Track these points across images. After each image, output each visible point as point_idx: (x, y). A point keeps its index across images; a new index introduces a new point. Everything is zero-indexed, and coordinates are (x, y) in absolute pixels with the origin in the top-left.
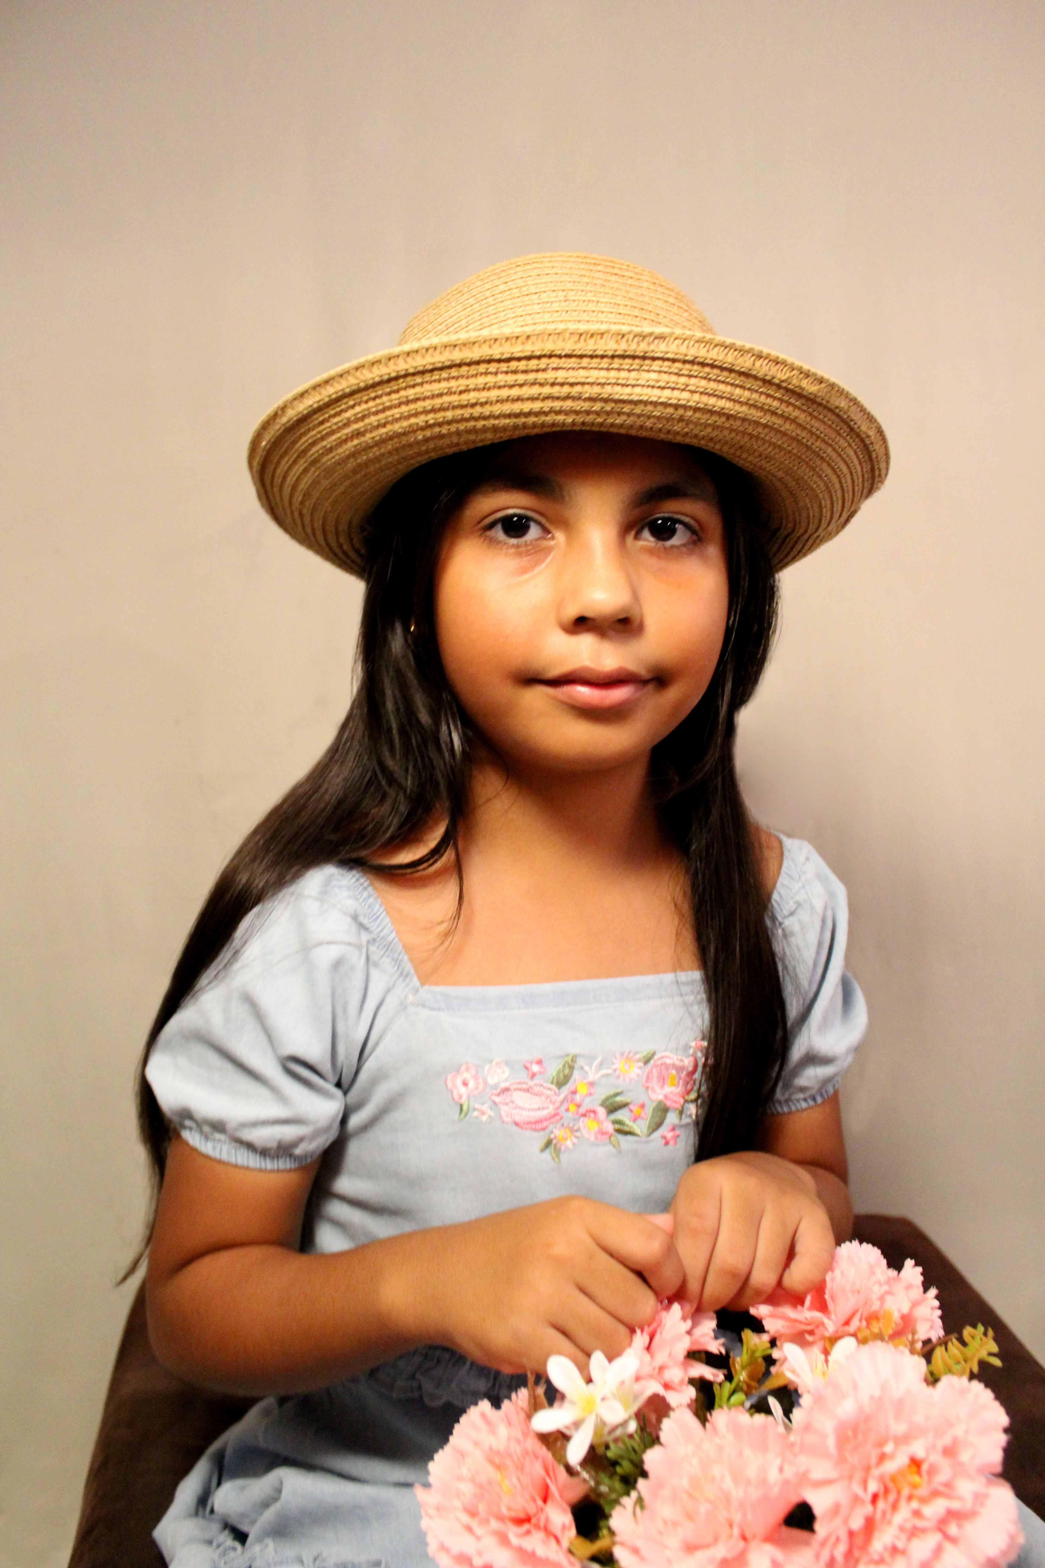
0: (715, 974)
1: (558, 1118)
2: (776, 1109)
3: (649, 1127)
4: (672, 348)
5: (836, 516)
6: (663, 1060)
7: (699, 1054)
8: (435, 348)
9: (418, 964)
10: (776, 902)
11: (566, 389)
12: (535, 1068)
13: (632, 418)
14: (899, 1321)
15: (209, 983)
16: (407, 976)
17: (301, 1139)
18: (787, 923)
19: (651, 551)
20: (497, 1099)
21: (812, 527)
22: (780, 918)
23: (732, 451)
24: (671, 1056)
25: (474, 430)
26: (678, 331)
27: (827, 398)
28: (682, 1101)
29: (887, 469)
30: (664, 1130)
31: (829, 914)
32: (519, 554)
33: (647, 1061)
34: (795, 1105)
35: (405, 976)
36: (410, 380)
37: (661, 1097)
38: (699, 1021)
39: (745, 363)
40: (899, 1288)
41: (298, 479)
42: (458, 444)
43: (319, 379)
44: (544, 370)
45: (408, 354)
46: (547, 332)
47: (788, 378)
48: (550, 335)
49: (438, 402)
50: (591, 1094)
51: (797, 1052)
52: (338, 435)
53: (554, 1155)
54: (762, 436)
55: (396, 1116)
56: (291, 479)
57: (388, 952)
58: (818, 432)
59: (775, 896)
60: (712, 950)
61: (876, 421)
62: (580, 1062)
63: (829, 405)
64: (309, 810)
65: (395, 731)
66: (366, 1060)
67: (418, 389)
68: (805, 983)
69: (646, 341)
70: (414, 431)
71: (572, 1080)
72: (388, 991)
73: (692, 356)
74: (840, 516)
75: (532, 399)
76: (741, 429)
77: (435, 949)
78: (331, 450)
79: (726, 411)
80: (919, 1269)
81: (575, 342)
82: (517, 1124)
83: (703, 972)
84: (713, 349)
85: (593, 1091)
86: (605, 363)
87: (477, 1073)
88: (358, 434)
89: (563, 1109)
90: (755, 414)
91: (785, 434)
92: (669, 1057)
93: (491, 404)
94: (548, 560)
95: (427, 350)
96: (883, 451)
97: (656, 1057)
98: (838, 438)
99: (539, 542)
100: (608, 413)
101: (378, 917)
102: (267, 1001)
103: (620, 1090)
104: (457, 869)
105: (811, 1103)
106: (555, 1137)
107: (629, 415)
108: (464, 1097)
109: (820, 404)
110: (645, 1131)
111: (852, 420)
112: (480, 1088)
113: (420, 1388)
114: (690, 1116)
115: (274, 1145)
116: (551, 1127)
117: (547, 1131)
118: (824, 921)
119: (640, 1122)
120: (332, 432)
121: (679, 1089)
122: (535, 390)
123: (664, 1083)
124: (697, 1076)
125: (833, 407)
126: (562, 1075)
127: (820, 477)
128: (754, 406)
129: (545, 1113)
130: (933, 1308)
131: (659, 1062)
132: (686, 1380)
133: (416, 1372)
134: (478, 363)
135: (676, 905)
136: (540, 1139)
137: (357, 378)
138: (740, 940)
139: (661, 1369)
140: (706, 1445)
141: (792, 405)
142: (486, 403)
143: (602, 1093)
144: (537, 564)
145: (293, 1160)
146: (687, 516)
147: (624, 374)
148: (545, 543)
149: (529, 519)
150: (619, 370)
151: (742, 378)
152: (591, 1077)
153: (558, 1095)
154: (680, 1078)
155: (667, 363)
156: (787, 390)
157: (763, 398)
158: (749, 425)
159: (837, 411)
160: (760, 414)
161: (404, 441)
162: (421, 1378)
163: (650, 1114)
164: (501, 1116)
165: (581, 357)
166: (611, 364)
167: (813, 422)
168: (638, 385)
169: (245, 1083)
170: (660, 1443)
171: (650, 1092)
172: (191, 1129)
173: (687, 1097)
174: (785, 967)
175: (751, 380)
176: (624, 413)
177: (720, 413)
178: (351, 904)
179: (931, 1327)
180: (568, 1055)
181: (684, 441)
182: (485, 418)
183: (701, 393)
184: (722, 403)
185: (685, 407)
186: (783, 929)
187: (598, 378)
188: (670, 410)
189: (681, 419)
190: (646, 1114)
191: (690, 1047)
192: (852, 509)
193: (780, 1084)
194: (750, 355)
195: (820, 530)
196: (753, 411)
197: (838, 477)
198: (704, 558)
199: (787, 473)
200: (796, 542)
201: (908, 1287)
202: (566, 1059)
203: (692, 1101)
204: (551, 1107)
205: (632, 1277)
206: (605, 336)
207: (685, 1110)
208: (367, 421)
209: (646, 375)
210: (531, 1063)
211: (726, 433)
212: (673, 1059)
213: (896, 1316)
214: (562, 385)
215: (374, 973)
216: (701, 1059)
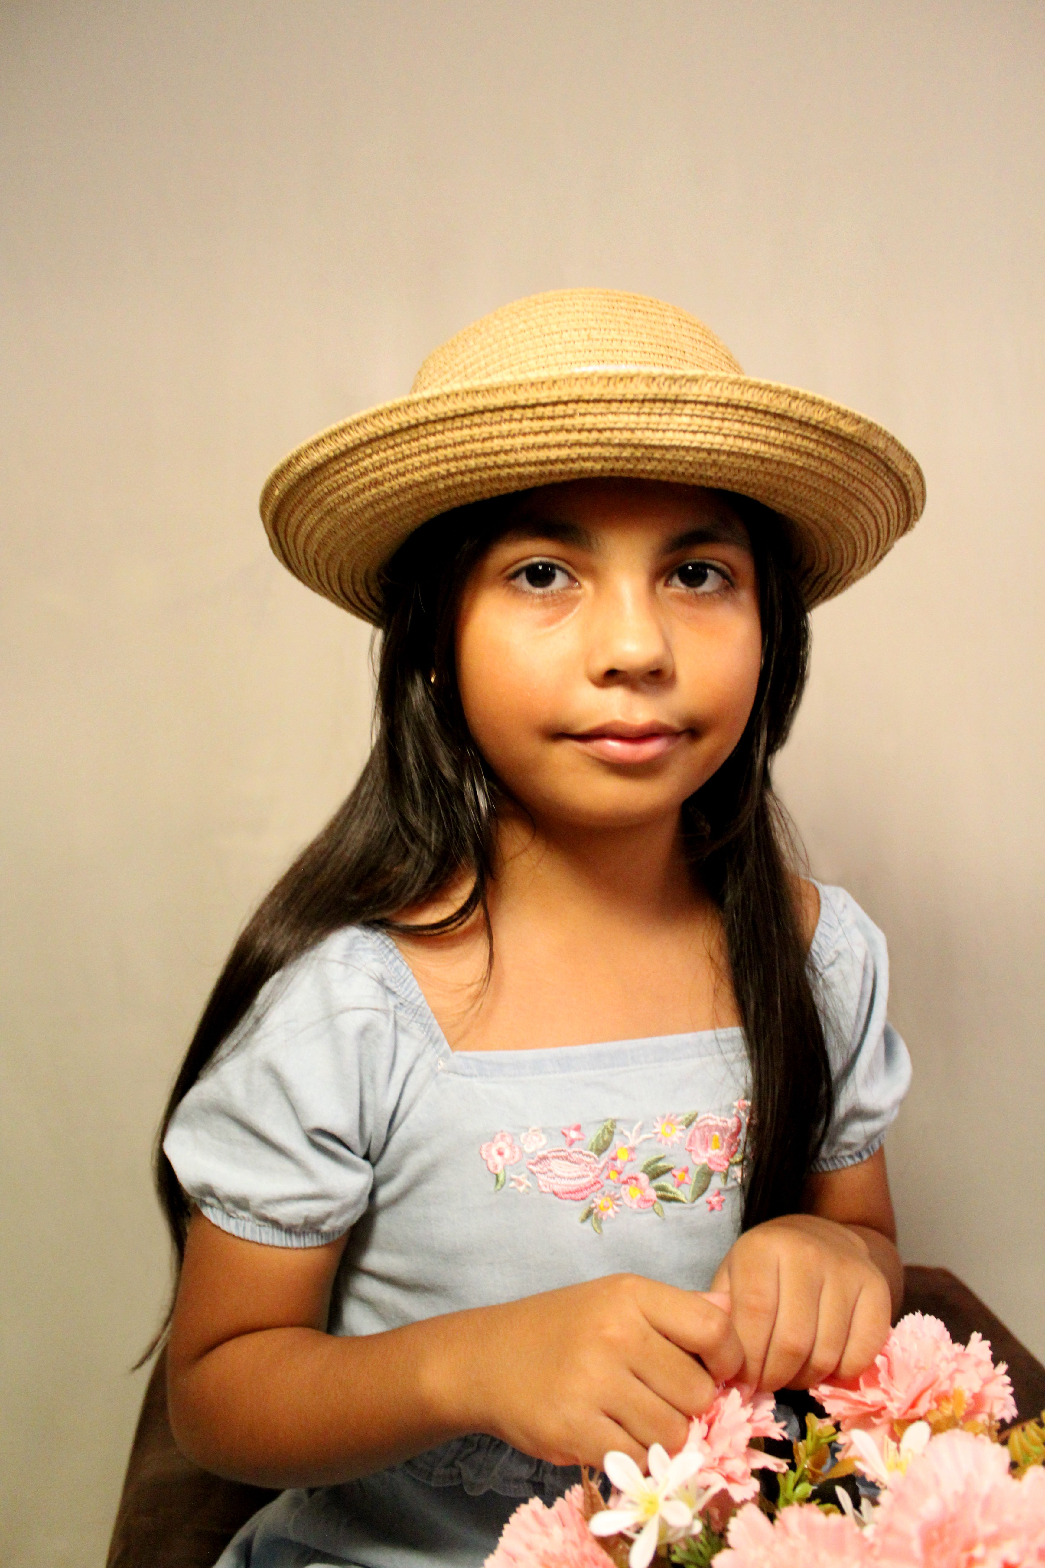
0: (756, 1031)
1: (598, 1186)
2: (821, 1167)
3: (693, 1193)
4: (703, 391)
5: (870, 556)
6: (705, 1122)
7: (743, 1114)
8: (457, 395)
9: (447, 1029)
10: (815, 952)
11: (595, 435)
12: (573, 1134)
13: (663, 464)
14: (971, 1401)
15: (228, 1054)
16: (437, 1040)
17: (329, 1215)
18: (827, 973)
19: (680, 598)
20: (534, 1169)
21: (846, 567)
22: (820, 969)
23: (767, 494)
24: (714, 1117)
25: (499, 479)
26: (712, 373)
27: (864, 438)
28: (726, 1164)
29: (923, 507)
30: (708, 1195)
31: (870, 962)
32: (545, 605)
33: (689, 1123)
34: (841, 1162)
35: (434, 1041)
36: (430, 428)
37: (705, 1161)
38: (742, 1081)
39: (781, 405)
40: (968, 1364)
41: (313, 529)
42: (481, 493)
43: (334, 427)
44: (571, 416)
45: (428, 401)
46: (574, 376)
47: (826, 419)
48: (577, 379)
49: (460, 450)
50: (632, 1161)
51: (842, 1108)
52: (355, 484)
53: (596, 1226)
54: (798, 478)
55: (427, 1189)
56: (305, 529)
57: (417, 1016)
58: (855, 474)
59: (814, 946)
60: (752, 1006)
61: (913, 459)
62: (620, 1126)
63: (866, 445)
64: (329, 869)
65: (417, 786)
66: (397, 1129)
67: (439, 437)
68: (848, 1035)
69: (677, 384)
70: (435, 480)
71: (612, 1146)
72: (418, 1057)
73: (725, 398)
74: (874, 555)
75: (559, 446)
76: (777, 472)
77: (465, 1012)
78: (348, 499)
79: (761, 455)
80: (988, 1343)
81: (604, 387)
82: (555, 1194)
83: (742, 1028)
84: (748, 391)
85: (634, 1156)
86: (635, 408)
87: (513, 1140)
88: (376, 483)
89: (603, 1177)
90: (792, 457)
91: (821, 476)
92: (712, 1119)
93: (516, 451)
94: (576, 610)
95: (448, 396)
96: (919, 489)
97: (698, 1119)
98: (875, 477)
99: (566, 592)
100: (638, 459)
101: (405, 981)
102: (291, 1072)
103: (662, 1155)
104: (486, 929)
105: (857, 1159)
106: (596, 1207)
107: (659, 461)
108: (500, 1167)
109: (858, 445)
110: (690, 1197)
111: (889, 460)
112: (517, 1158)
113: (460, 1475)
114: (735, 1179)
115: (301, 1222)
116: (591, 1196)
117: (588, 1200)
118: (865, 969)
119: (684, 1187)
120: (350, 481)
121: (723, 1152)
122: (562, 437)
123: (707, 1146)
124: (742, 1137)
125: (871, 447)
126: (601, 1142)
127: (856, 518)
128: (791, 449)
129: (584, 1181)
130: (1004, 1385)
131: (702, 1124)
132: (749, 1471)
133: (455, 1458)
134: (501, 409)
135: (711, 959)
136: (580, 1209)
137: (374, 426)
138: (782, 993)
139: (722, 1459)
140: (778, 1547)
141: (830, 446)
142: (511, 450)
143: (643, 1159)
144: (564, 614)
145: (320, 1237)
146: (718, 560)
147: (655, 419)
148: (573, 592)
149: (553, 567)
150: (649, 414)
151: (778, 420)
152: (632, 1142)
153: (598, 1162)
154: (724, 1140)
155: (699, 407)
156: (824, 431)
157: (799, 441)
158: (785, 468)
159: (875, 451)
160: (795, 456)
161: (424, 490)
162: (461, 1465)
163: (694, 1179)
164: (539, 1186)
165: (610, 401)
166: (640, 408)
167: (850, 463)
168: (669, 430)
169: (270, 1157)
170: (729, 1547)
171: (693, 1156)
172: (212, 1206)
173: (731, 1160)
174: (827, 1019)
175: (786, 421)
176: (654, 459)
177: (755, 457)
178: (377, 968)
179: (1005, 1406)
180: (606, 1120)
181: (717, 485)
182: (510, 466)
183: (735, 437)
184: (757, 447)
185: (719, 452)
186: (824, 980)
187: (627, 424)
188: (703, 455)
189: (714, 464)
190: (690, 1179)
191: (734, 1107)
192: (886, 548)
193: (826, 1142)
194: (786, 396)
195: (854, 571)
196: (789, 454)
197: (874, 517)
198: (735, 603)
199: (822, 516)
200: (828, 583)
201: (978, 1364)
202: (605, 1124)
203: (737, 1164)
204: (591, 1175)
205: (689, 1360)
206: (635, 380)
207: (730, 1173)
208: (385, 470)
209: (677, 419)
210: (569, 1129)
211: (760, 476)
212: (717, 1120)
213: (967, 1395)
214: (590, 431)
215: (402, 1038)
216: (744, 1119)
